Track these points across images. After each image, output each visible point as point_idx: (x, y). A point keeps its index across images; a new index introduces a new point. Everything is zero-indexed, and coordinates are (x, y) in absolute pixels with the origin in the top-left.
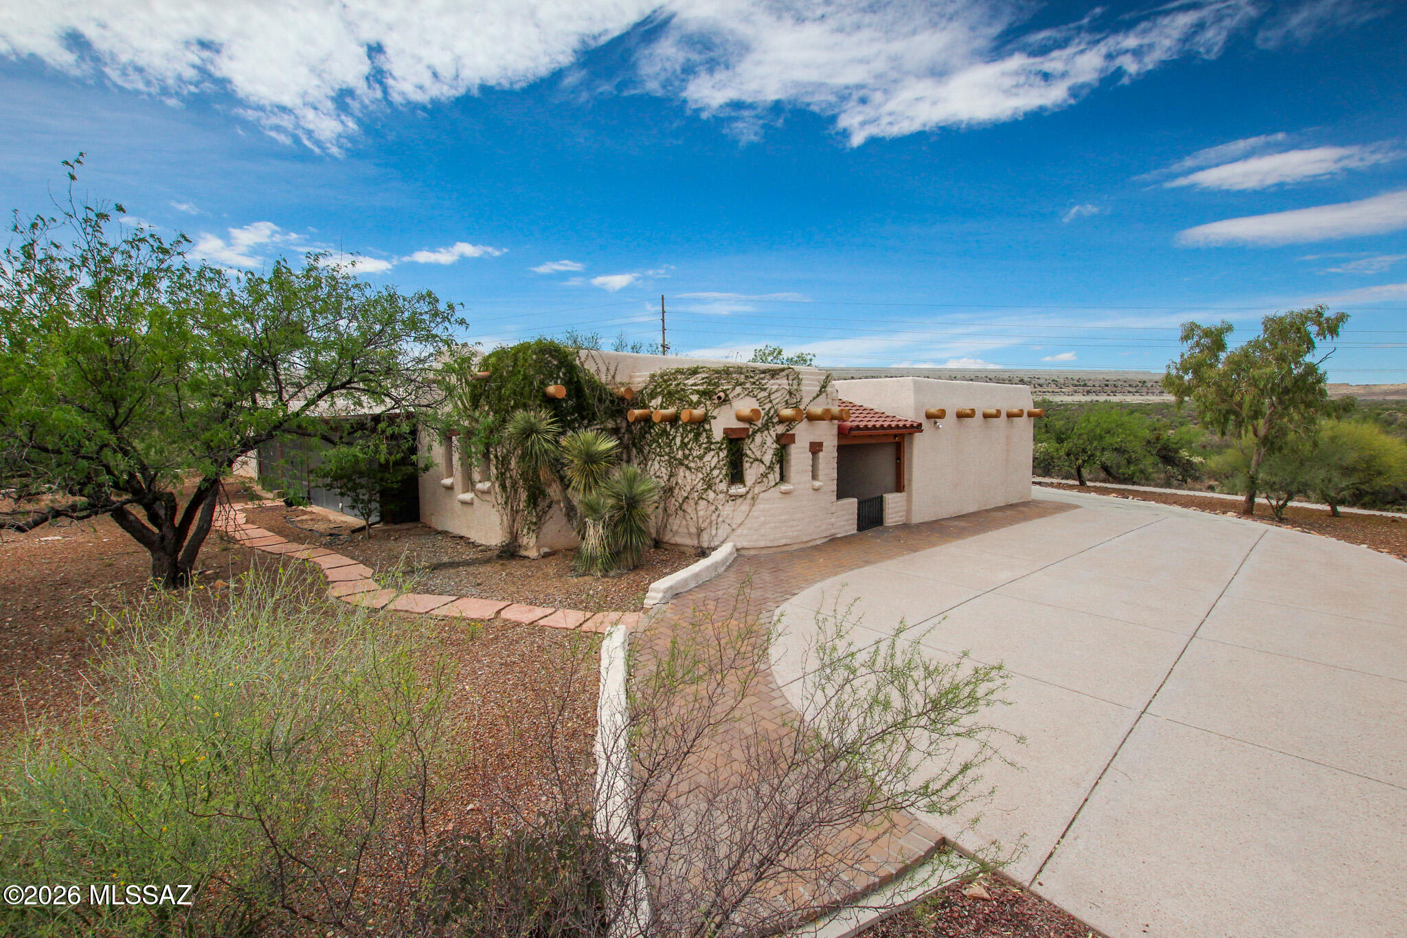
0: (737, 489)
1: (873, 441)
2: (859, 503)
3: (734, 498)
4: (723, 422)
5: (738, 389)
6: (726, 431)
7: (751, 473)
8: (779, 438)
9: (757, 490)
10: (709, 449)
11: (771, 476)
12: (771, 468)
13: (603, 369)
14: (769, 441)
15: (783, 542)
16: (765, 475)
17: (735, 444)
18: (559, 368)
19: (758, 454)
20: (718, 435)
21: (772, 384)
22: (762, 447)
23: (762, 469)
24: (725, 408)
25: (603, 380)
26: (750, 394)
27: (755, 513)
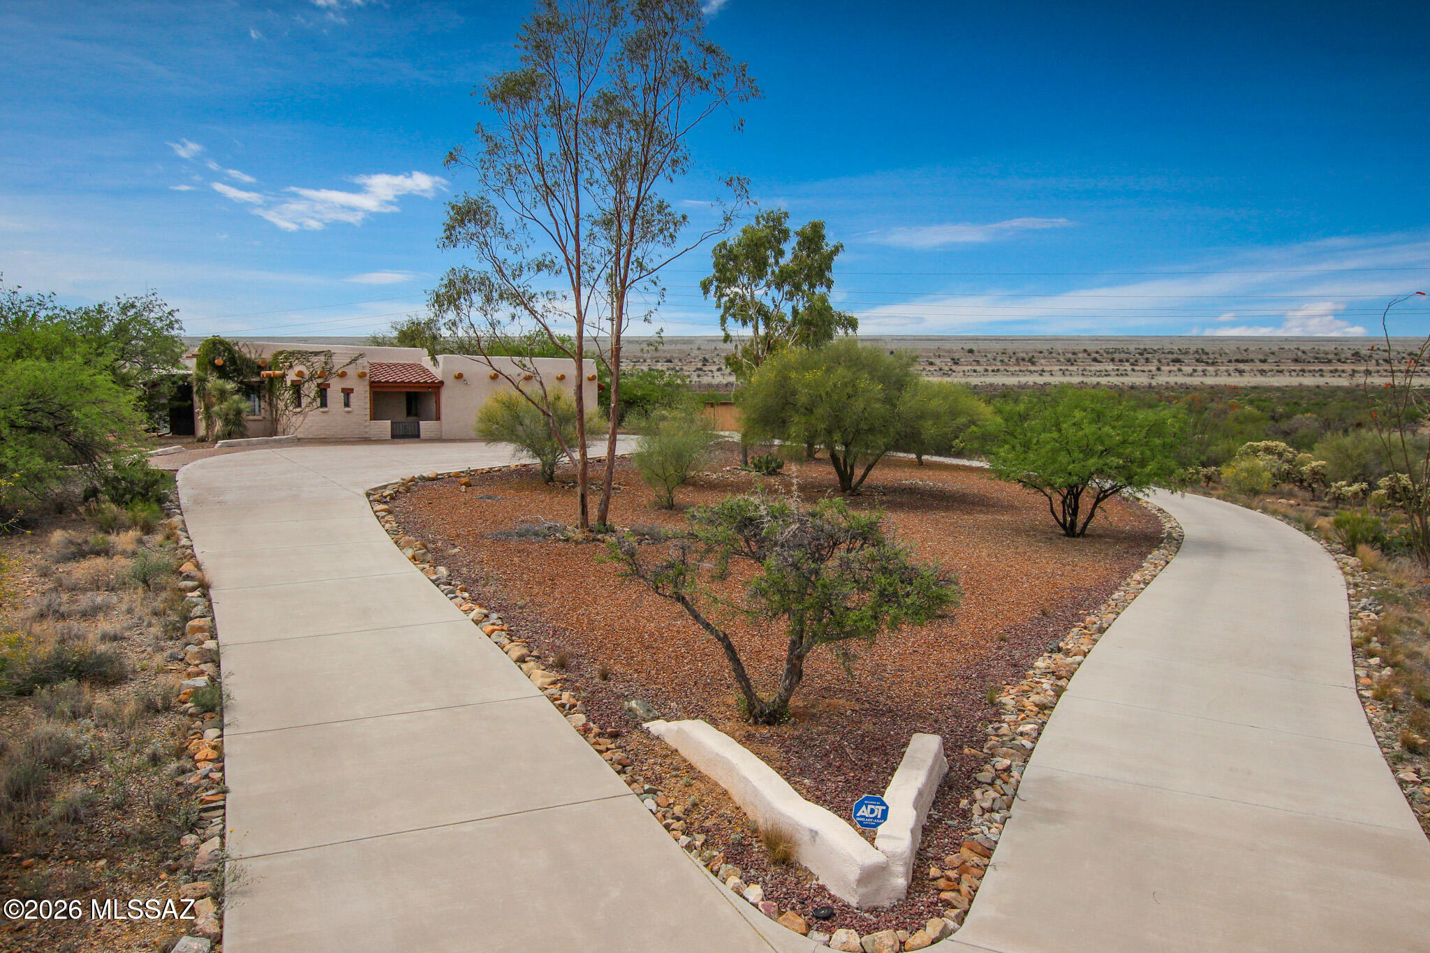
0: (298, 410)
1: (388, 390)
2: (392, 423)
3: (296, 413)
4: (291, 377)
5: (297, 361)
6: (292, 381)
7: (304, 401)
8: (319, 385)
9: (307, 410)
10: (286, 390)
11: (314, 404)
12: (314, 399)
13: (253, 351)
14: (313, 386)
15: (323, 436)
16: (311, 403)
17: (297, 387)
18: (224, 351)
19: (307, 393)
20: (289, 383)
21: (314, 359)
22: (310, 389)
23: (309, 400)
24: (291, 370)
25: (253, 356)
26: (302, 363)
27: (306, 421)
